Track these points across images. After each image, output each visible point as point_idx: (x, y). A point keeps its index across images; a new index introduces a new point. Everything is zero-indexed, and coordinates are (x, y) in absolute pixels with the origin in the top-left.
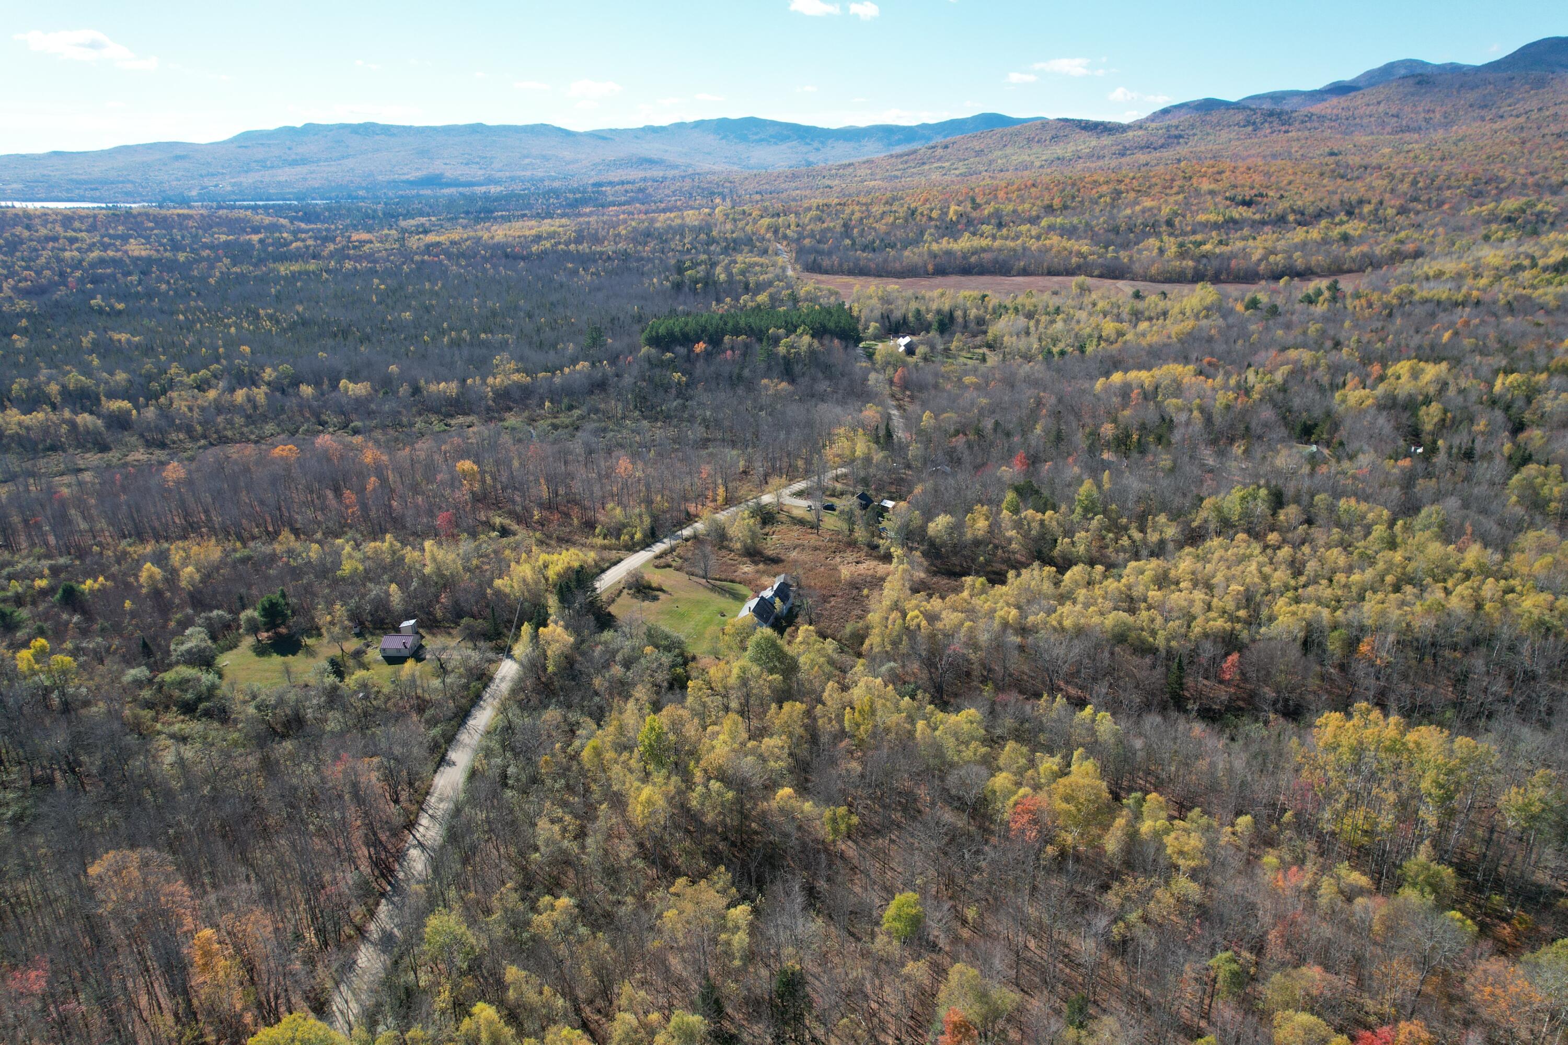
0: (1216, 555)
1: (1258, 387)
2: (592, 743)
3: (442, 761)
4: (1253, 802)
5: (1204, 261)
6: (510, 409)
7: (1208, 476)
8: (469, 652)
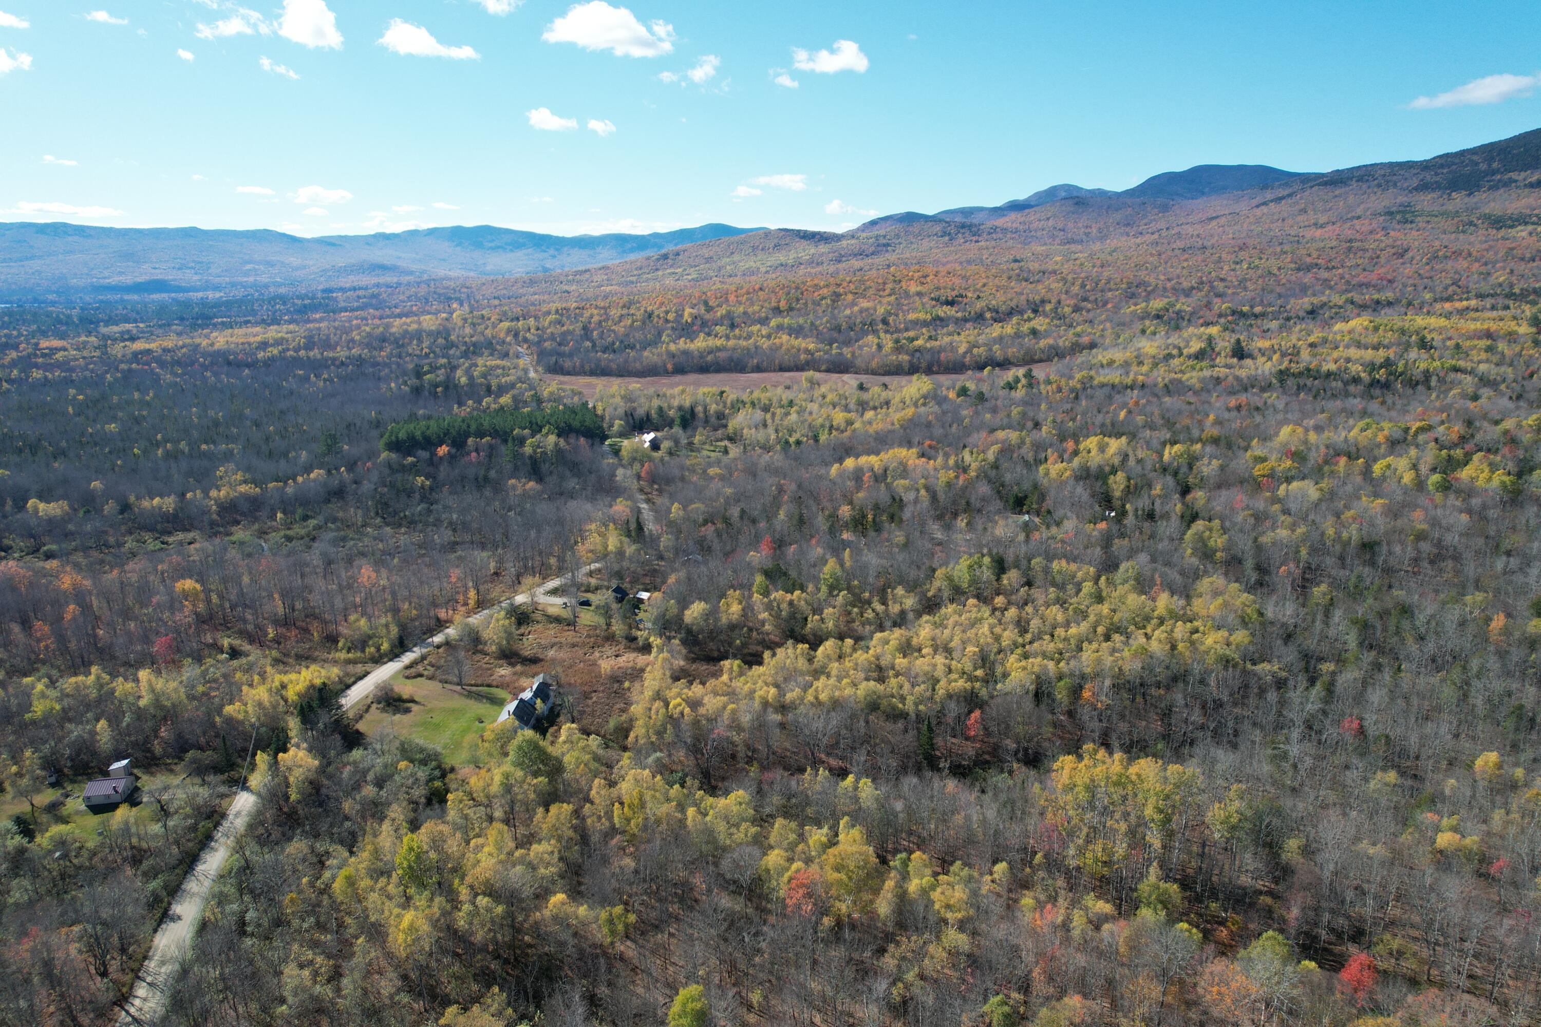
0: (951, 622)
1: (974, 466)
2: (344, 872)
3: (165, 917)
4: (1007, 849)
5: (917, 355)
6: (238, 523)
7: (938, 548)
8: (197, 789)
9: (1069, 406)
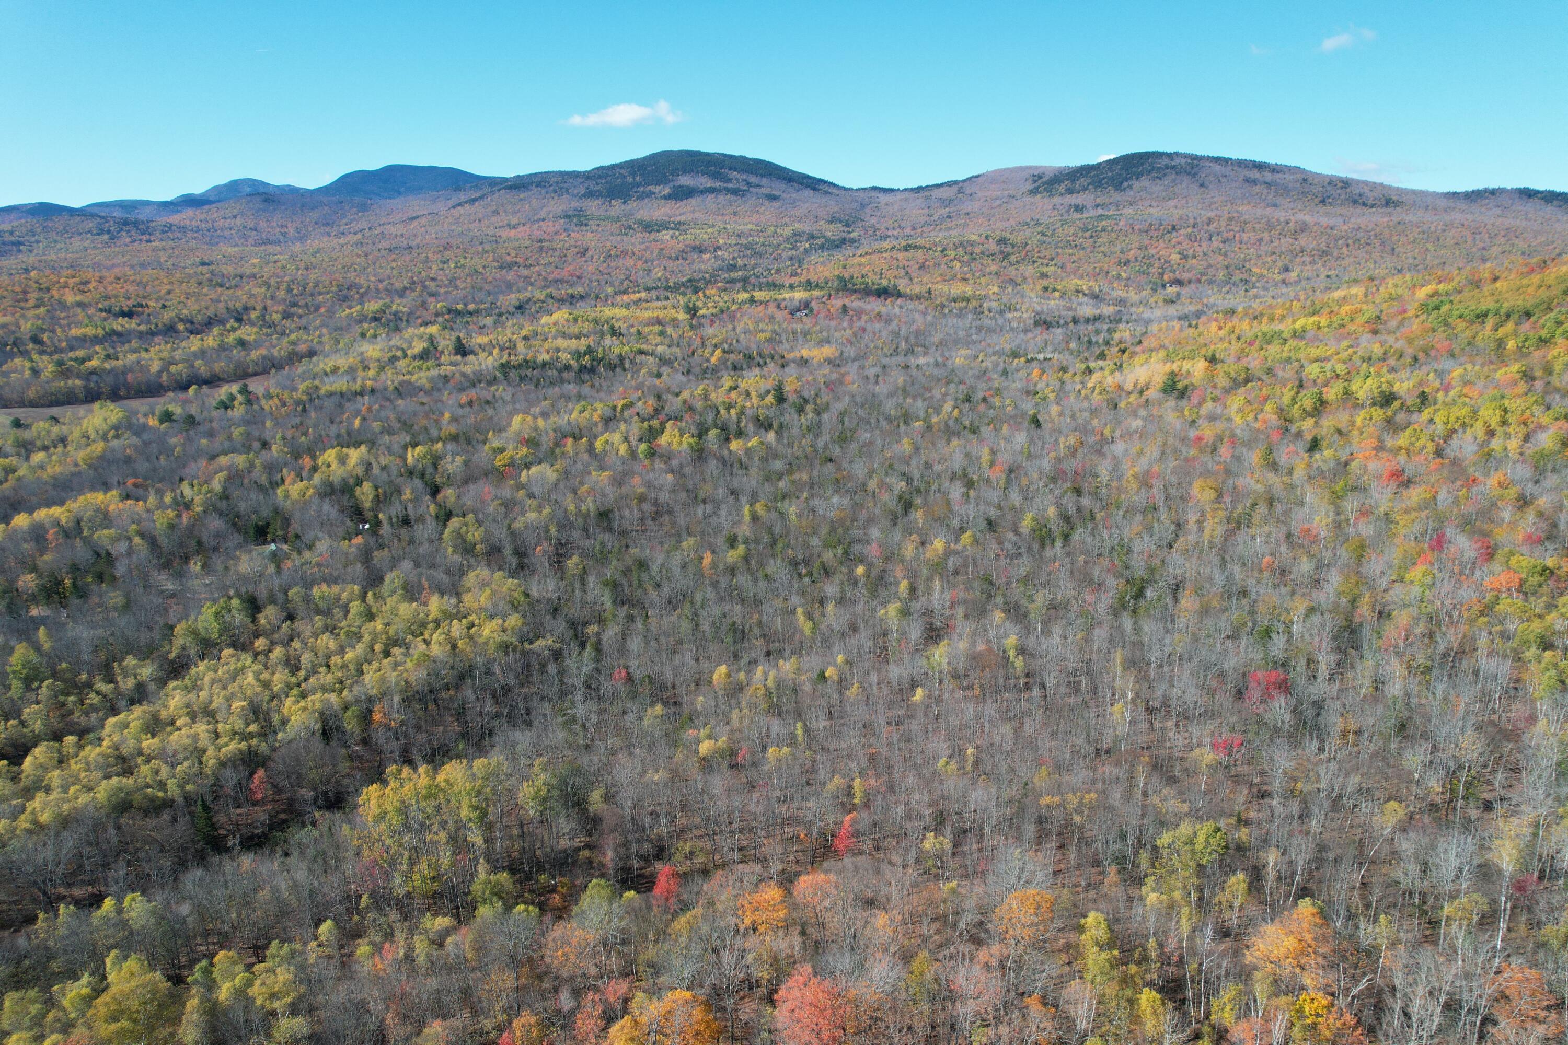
0: (207, 679)
1: (198, 499)
4: (328, 905)
5: (94, 378)
7: (172, 601)
9: (298, 420)
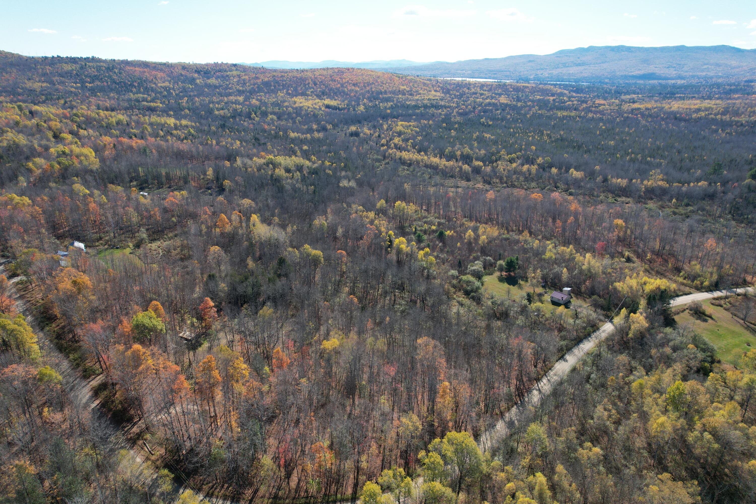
2: (640, 381)
3: (562, 358)
6: (652, 199)
8: (592, 312)
